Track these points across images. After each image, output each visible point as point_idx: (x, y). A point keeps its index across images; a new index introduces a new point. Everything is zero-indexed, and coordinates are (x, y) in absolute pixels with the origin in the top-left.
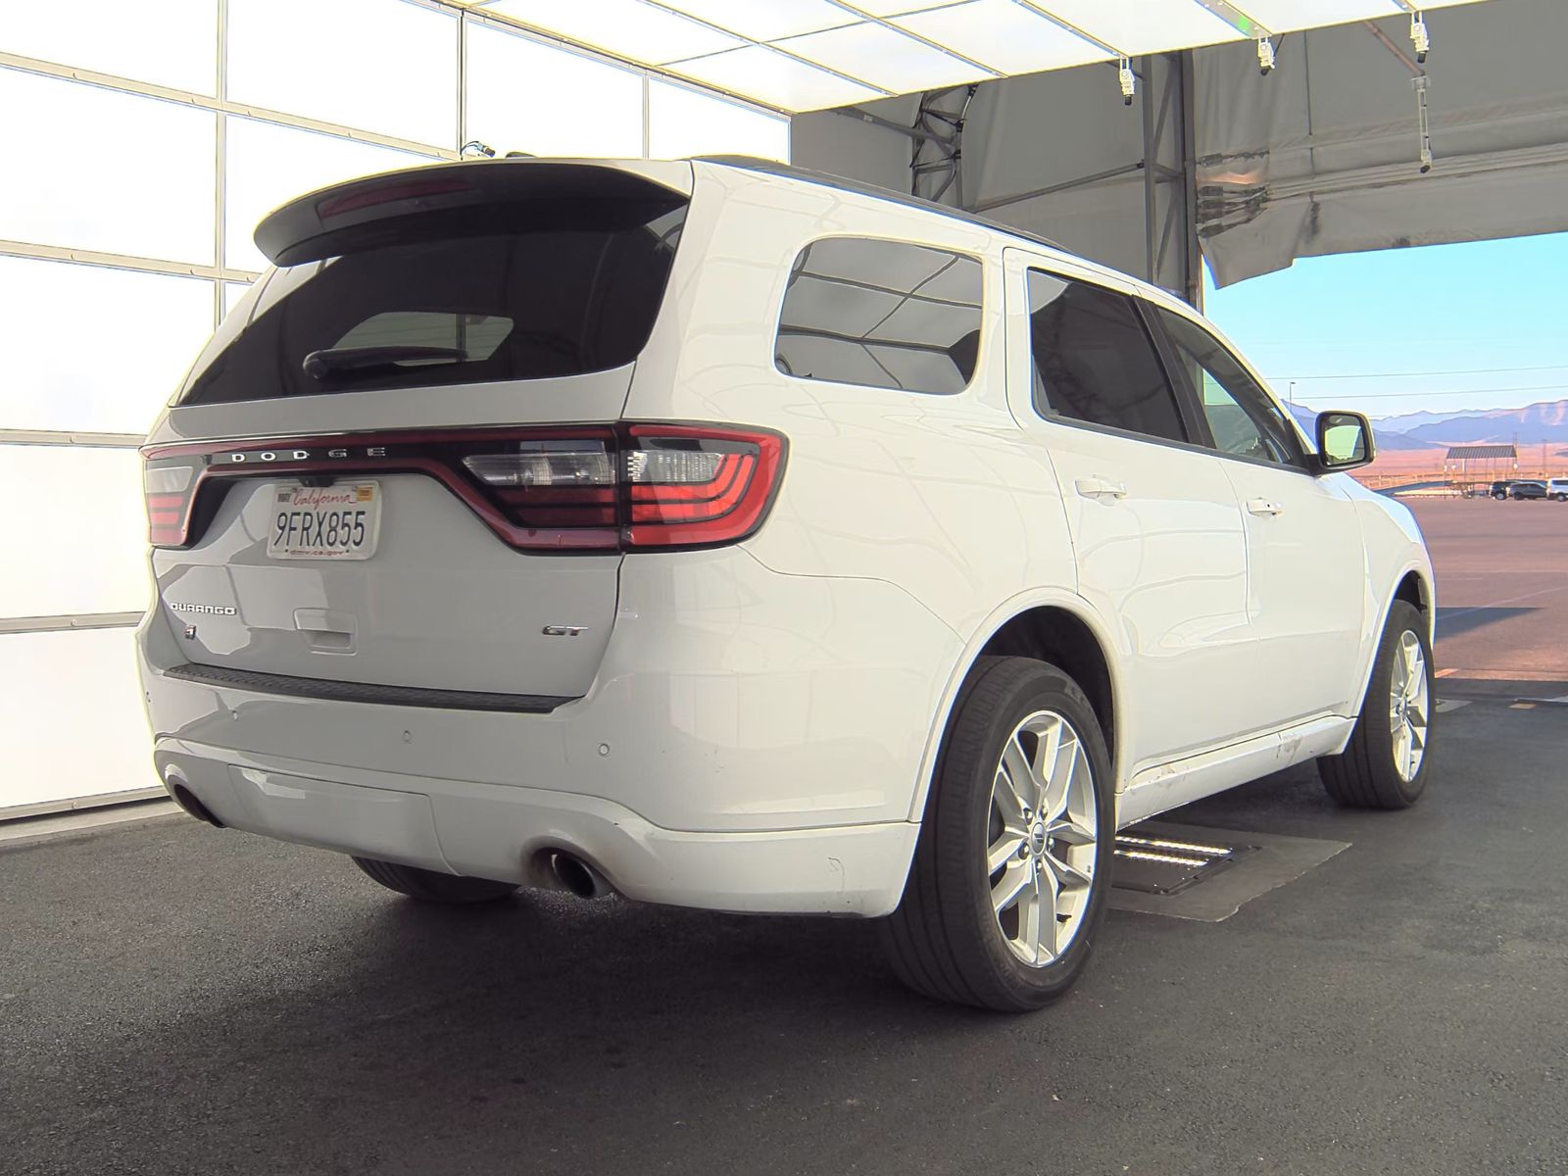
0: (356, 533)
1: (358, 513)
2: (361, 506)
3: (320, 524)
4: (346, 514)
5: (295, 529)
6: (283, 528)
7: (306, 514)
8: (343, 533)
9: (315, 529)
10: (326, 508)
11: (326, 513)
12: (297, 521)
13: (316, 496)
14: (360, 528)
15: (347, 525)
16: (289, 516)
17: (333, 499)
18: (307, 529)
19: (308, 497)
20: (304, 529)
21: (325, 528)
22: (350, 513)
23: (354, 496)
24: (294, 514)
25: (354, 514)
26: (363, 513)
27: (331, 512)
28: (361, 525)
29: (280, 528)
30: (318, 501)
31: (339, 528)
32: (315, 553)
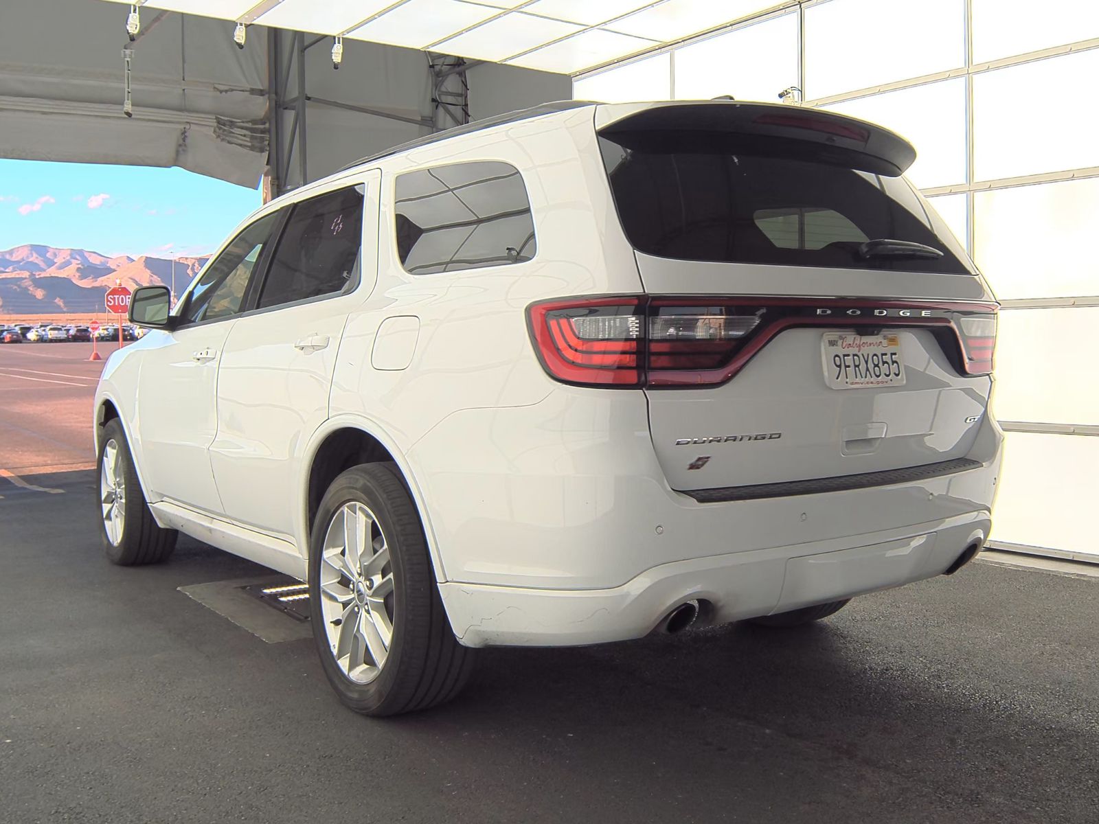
0: (894, 367)
1: (892, 354)
2: (892, 349)
3: (867, 362)
4: (883, 355)
5: (849, 367)
6: (839, 366)
7: (854, 355)
8: (884, 368)
9: (863, 367)
10: (866, 350)
11: (868, 355)
12: (849, 360)
13: (857, 342)
14: (895, 364)
15: (887, 363)
16: (842, 357)
17: (870, 344)
18: (858, 366)
19: (852, 343)
20: (856, 366)
21: (871, 366)
22: (886, 354)
23: (885, 342)
24: (844, 356)
25: (889, 355)
26: (895, 354)
27: (872, 354)
28: (896, 362)
29: (837, 366)
30: (860, 346)
31: (880, 365)
32: (868, 383)
